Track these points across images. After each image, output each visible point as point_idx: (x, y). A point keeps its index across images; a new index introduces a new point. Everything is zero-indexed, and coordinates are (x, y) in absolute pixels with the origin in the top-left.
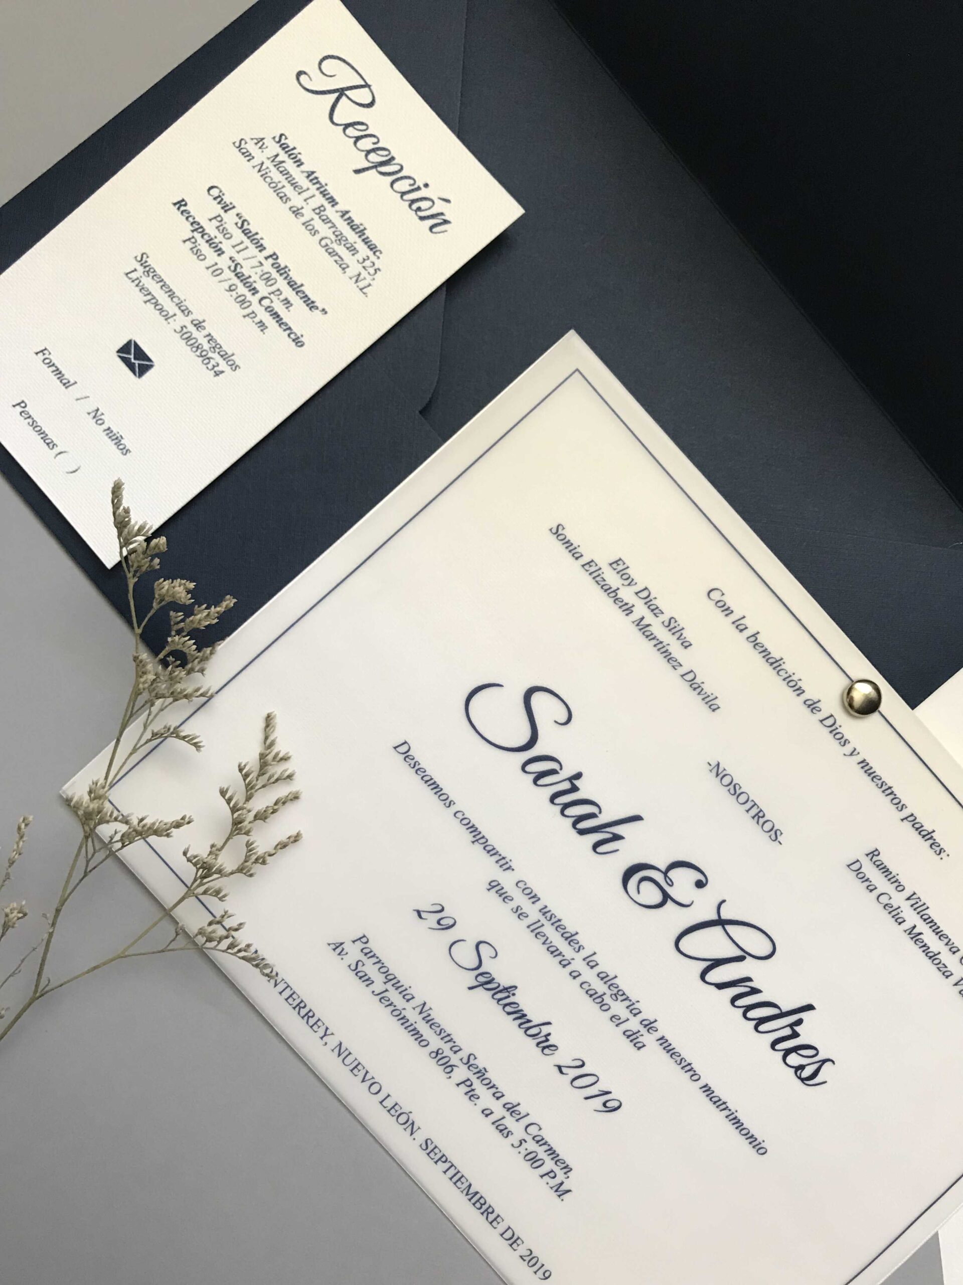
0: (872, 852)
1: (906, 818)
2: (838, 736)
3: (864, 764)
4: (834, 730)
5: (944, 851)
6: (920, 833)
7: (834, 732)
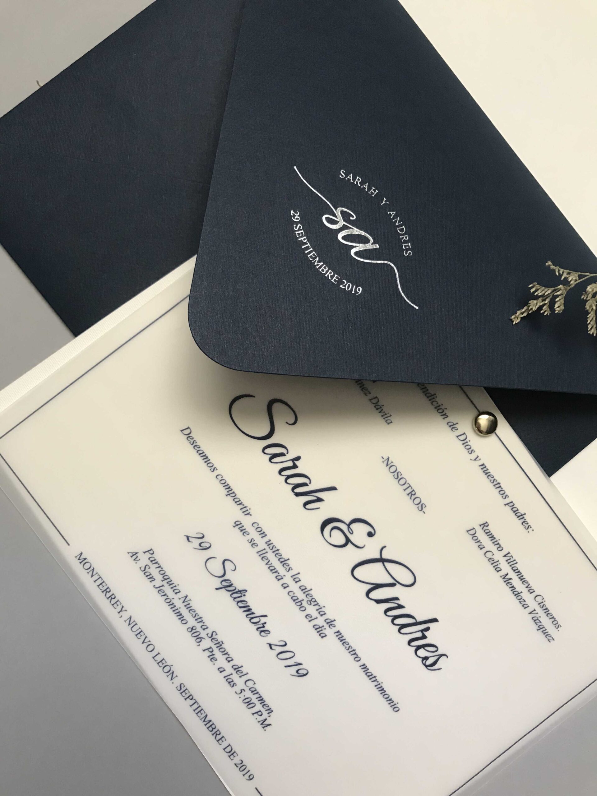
0: (484, 524)
1: (508, 504)
2: (468, 447)
3: (483, 467)
4: (465, 443)
5: (531, 527)
6: (516, 514)
7: (465, 444)
